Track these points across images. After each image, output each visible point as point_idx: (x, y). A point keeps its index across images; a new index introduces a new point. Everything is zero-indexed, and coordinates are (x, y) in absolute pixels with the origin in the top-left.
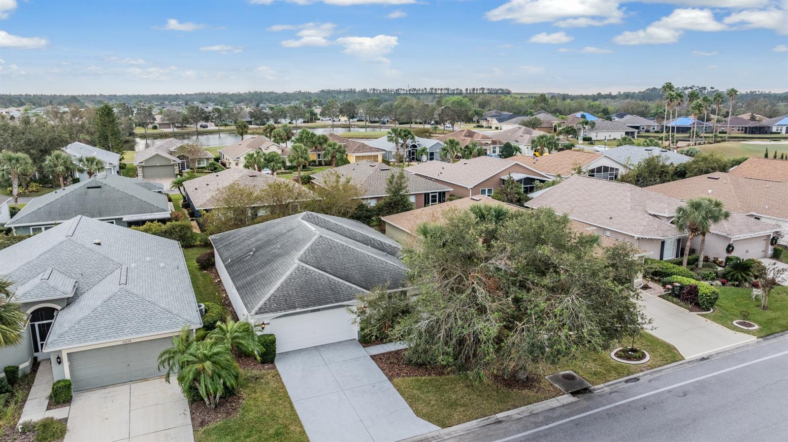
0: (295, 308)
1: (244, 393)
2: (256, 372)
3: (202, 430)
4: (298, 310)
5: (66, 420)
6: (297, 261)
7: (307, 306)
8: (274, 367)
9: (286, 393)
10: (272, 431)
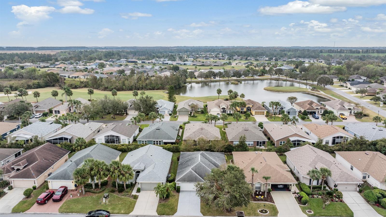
0: (185, 181)
1: (170, 198)
2: (175, 194)
3: (159, 204)
4: (186, 182)
5: (138, 196)
6: (191, 169)
7: (188, 182)
8: (179, 194)
9: (178, 200)
10: (171, 207)
